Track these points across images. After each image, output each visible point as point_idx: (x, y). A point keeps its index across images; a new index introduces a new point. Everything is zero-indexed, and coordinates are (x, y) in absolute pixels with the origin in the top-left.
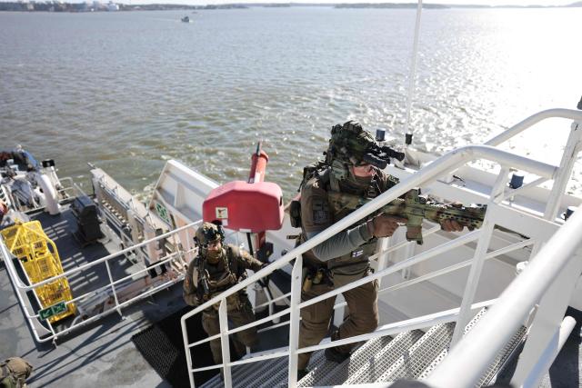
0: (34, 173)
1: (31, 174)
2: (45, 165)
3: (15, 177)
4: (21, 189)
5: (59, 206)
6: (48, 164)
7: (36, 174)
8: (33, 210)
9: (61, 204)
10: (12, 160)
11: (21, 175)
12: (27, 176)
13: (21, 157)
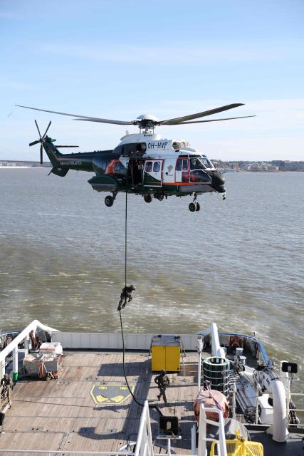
0: (265, 374)
1: (260, 374)
2: (285, 367)
3: (242, 373)
4: (243, 391)
5: (287, 432)
6: (289, 368)
7: (267, 376)
8: (254, 425)
9: (290, 431)
10: (241, 349)
11: (249, 372)
12: (255, 376)
13: (252, 347)
